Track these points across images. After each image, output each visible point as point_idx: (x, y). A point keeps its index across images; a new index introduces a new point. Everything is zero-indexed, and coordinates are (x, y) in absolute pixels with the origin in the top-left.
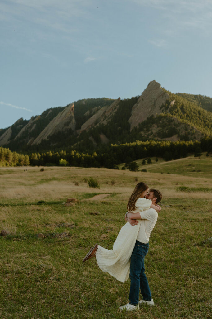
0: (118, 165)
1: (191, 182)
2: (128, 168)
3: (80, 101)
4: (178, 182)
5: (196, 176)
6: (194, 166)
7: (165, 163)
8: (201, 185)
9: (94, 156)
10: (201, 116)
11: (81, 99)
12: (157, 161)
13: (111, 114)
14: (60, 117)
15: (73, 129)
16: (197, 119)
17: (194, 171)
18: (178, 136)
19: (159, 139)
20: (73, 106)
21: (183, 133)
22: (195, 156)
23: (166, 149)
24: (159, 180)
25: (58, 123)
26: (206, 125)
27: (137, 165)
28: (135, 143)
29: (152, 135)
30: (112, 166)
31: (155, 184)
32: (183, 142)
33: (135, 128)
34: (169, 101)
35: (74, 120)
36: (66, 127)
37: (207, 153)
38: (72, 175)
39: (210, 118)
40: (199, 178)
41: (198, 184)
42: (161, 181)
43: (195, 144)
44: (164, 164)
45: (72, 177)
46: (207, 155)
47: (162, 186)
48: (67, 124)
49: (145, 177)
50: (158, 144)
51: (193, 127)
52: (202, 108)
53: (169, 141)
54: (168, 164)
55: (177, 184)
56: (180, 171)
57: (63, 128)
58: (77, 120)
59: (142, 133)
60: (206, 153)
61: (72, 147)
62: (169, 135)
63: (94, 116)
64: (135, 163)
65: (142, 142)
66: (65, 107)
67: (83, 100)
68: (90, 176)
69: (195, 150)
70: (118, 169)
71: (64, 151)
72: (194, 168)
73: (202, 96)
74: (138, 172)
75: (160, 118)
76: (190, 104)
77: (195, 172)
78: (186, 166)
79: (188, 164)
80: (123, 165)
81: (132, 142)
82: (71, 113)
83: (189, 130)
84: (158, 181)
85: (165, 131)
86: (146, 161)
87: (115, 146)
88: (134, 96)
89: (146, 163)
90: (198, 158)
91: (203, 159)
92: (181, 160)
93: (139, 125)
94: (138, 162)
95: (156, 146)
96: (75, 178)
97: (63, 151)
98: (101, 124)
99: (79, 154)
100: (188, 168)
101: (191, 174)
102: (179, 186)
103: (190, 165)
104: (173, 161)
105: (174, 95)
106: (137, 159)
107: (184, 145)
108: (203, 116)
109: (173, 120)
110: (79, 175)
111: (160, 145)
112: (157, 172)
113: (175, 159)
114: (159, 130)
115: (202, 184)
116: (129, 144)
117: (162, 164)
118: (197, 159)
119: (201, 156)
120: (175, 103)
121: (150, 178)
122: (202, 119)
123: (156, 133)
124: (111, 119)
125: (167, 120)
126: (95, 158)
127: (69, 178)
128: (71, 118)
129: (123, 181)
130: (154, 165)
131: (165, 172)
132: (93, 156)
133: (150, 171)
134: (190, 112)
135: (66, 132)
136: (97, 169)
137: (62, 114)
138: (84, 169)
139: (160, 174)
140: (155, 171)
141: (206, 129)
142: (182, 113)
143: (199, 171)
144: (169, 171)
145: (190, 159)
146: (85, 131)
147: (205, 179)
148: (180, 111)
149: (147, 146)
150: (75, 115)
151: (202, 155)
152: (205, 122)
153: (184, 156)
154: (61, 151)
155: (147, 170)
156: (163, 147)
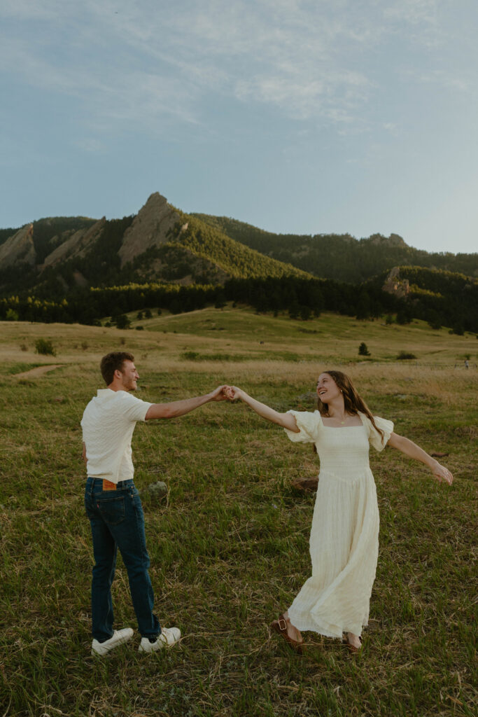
0: (100, 320)
1: (207, 344)
2: (115, 325)
3: (42, 220)
4: (187, 346)
5: (218, 337)
6: (213, 322)
7: (171, 316)
8: (221, 350)
9: (63, 305)
10: (227, 249)
11: (45, 217)
12: (160, 313)
13: (91, 241)
14: (11, 243)
15: (31, 264)
16: (220, 253)
17: (214, 329)
18: (193, 278)
19: (165, 281)
20: (32, 226)
21: (200, 273)
22: (216, 307)
23: (173, 295)
24: (158, 342)
25: (7, 254)
26: (233, 262)
27: (129, 319)
28: (128, 287)
29: (154, 276)
30: (90, 322)
31: (151, 349)
32: (199, 286)
33: (128, 264)
34: (179, 223)
35: (32, 250)
36: (21, 260)
37: (233, 302)
38: (21, 335)
39: (239, 251)
40: (221, 340)
41: (216, 348)
42: (161, 344)
43: (217, 289)
44: (170, 319)
45: (20, 338)
46: (234, 306)
47: (162, 352)
48: (22, 255)
49: (138, 338)
50: (162, 288)
51: (214, 265)
52: (227, 237)
53: (179, 285)
54: (175, 318)
55: (185, 349)
56: (193, 329)
57: (15, 262)
58: (37, 249)
59: (139, 271)
60: (231, 303)
61: (30, 291)
62: (179, 276)
63: (64, 244)
64: (125, 317)
65: (138, 286)
66: (18, 229)
67: (47, 219)
68: (50, 335)
69: (215, 299)
70: (99, 325)
71: (15, 297)
72: (214, 325)
73: (228, 219)
74: (131, 331)
75: (166, 249)
76: (210, 229)
77: (216, 331)
78: (202, 321)
79: (205, 319)
80: (109, 319)
81: (123, 285)
82: (28, 238)
83: (209, 269)
84: (157, 344)
85: (172, 270)
86: (144, 314)
87: (97, 291)
88: (127, 215)
89: (144, 317)
90: (220, 309)
91: (227, 312)
92: (196, 312)
93: (134, 259)
94: (130, 316)
95: (159, 291)
96: (24, 338)
97: (13, 298)
98: (76, 256)
99: (39, 303)
100: (205, 325)
101: (210, 334)
102: (187, 351)
103: (208, 321)
104: (184, 314)
105: (187, 215)
106: (130, 310)
107: (201, 290)
108: (230, 249)
109: (186, 253)
110: (32, 335)
111: (165, 289)
112: (159, 330)
113: (187, 311)
114: (164, 268)
115: (223, 348)
116: (118, 288)
117: (167, 318)
118: (219, 311)
119: (225, 308)
120: (188, 226)
121: (146, 339)
122: (228, 253)
123: (160, 272)
124: (91, 249)
125: (177, 253)
126: (65, 308)
127: (15, 339)
128: (28, 247)
129: (103, 343)
130: (155, 319)
131: (170, 331)
132: (61, 306)
133: (149, 329)
134: (210, 241)
135: (20, 268)
136: (63, 325)
137: (13, 239)
138: (43, 325)
139: (162, 333)
140: (157, 329)
141: (233, 268)
142: (198, 243)
143: (222, 329)
144: (176, 329)
145: (209, 312)
146: (51, 267)
147: (229, 341)
148: (196, 240)
149: (145, 291)
150: (34, 241)
151: (226, 305)
152: (232, 257)
153: (201, 307)
154: (11, 297)
155: (144, 328)
156: (170, 293)
